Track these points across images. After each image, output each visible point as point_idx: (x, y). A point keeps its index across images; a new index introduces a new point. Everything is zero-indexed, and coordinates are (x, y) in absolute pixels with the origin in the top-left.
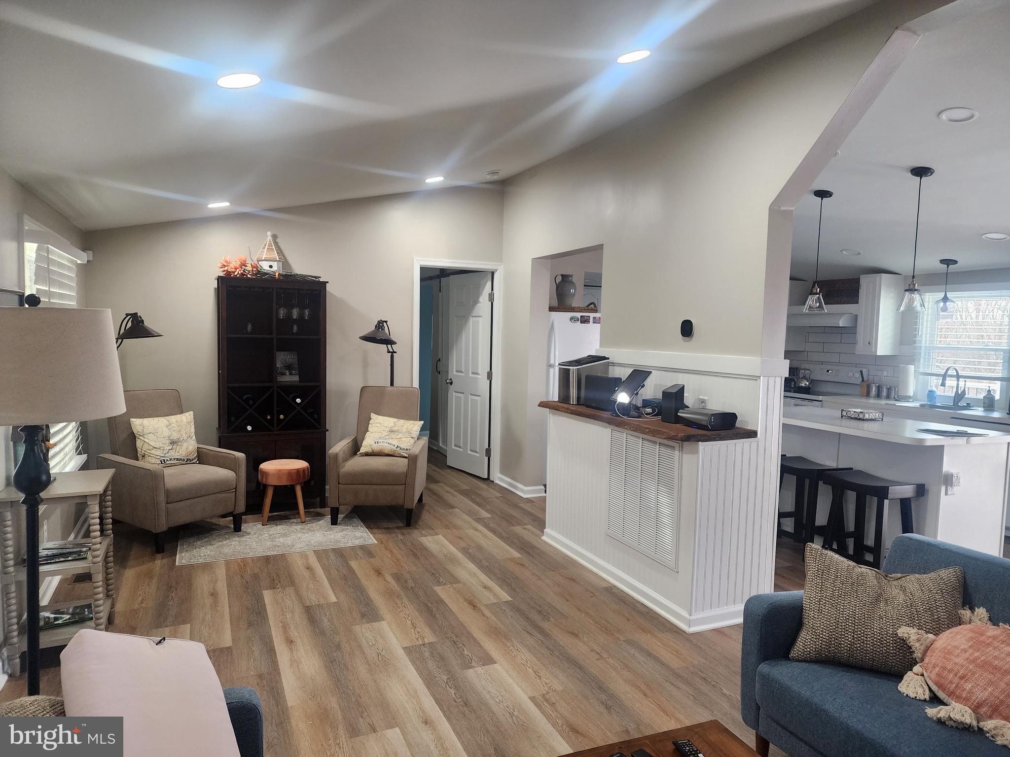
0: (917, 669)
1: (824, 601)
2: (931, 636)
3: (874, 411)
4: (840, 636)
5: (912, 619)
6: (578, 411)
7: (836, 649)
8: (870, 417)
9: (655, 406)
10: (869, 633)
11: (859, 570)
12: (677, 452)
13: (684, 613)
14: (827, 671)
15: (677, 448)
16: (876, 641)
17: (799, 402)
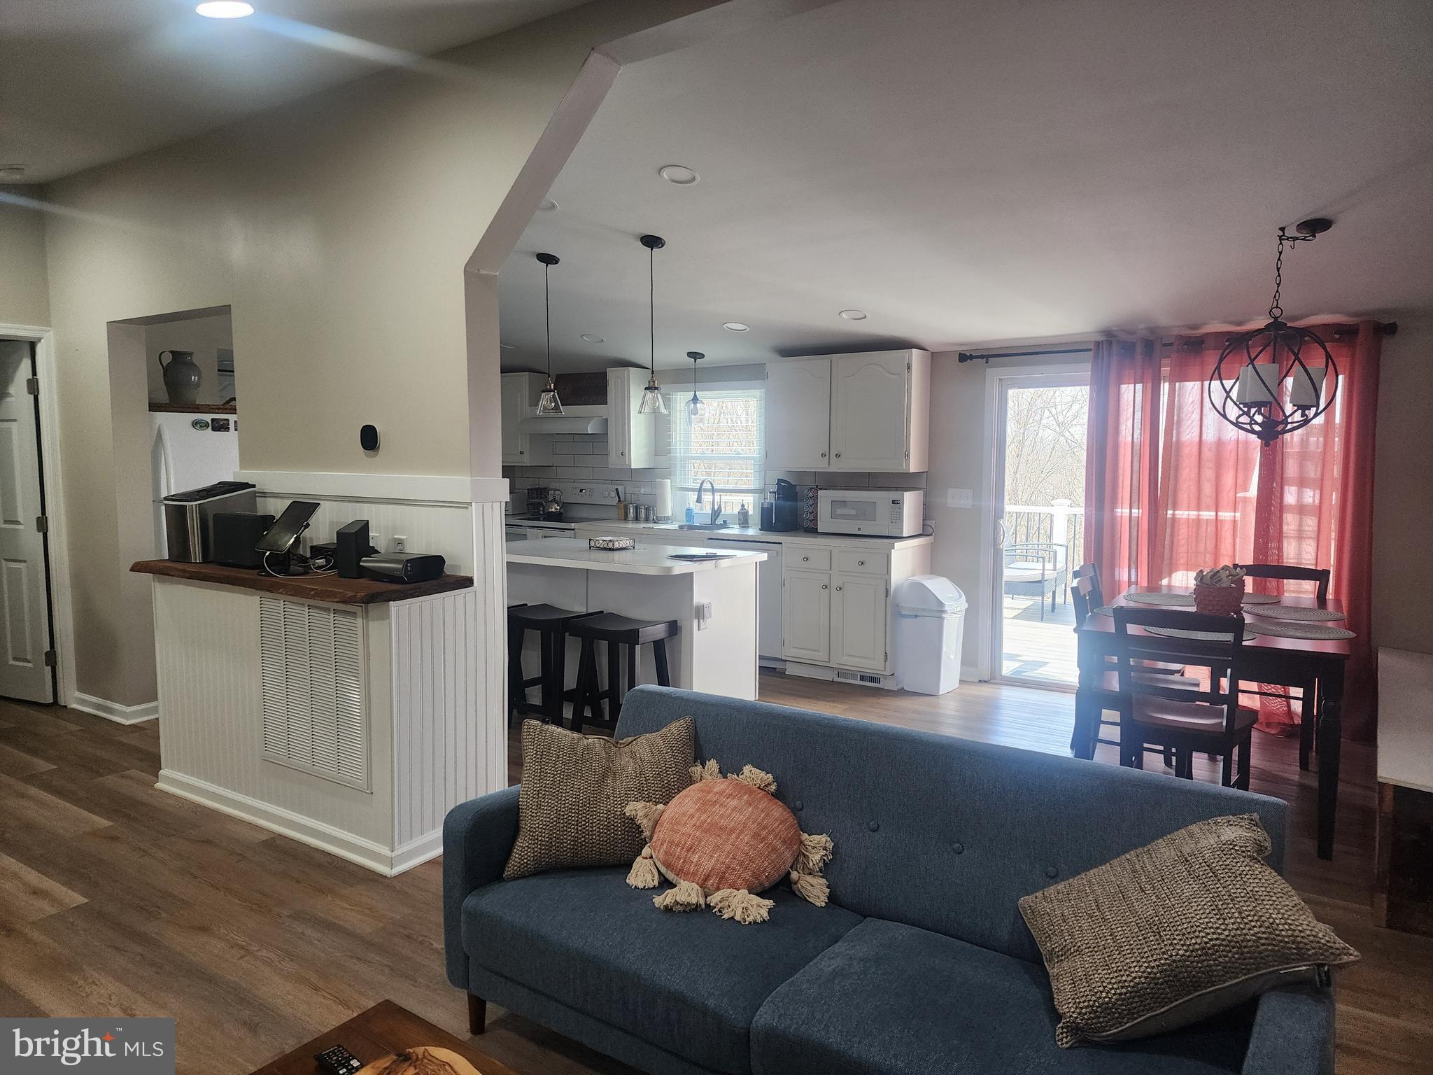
0: (646, 851)
1: (543, 793)
2: (660, 806)
3: (624, 538)
4: (561, 833)
5: (640, 790)
6: (202, 573)
7: (558, 851)
8: (621, 546)
9: (329, 555)
10: (595, 820)
11: (586, 742)
12: (359, 621)
13: (384, 850)
14: (544, 883)
15: (359, 613)
16: (602, 829)
17: (549, 532)
